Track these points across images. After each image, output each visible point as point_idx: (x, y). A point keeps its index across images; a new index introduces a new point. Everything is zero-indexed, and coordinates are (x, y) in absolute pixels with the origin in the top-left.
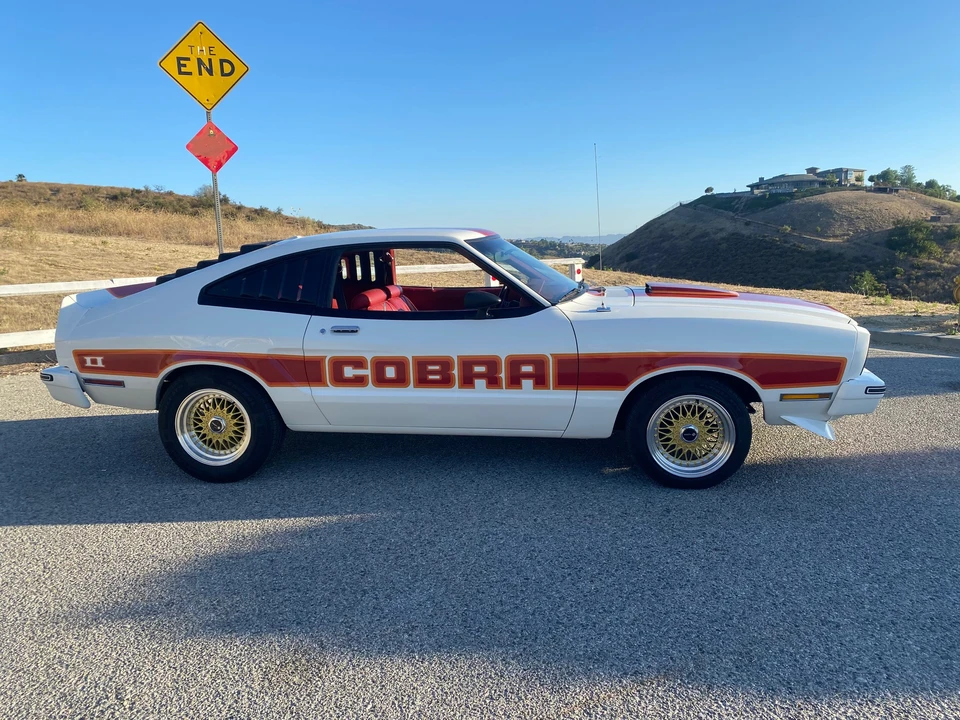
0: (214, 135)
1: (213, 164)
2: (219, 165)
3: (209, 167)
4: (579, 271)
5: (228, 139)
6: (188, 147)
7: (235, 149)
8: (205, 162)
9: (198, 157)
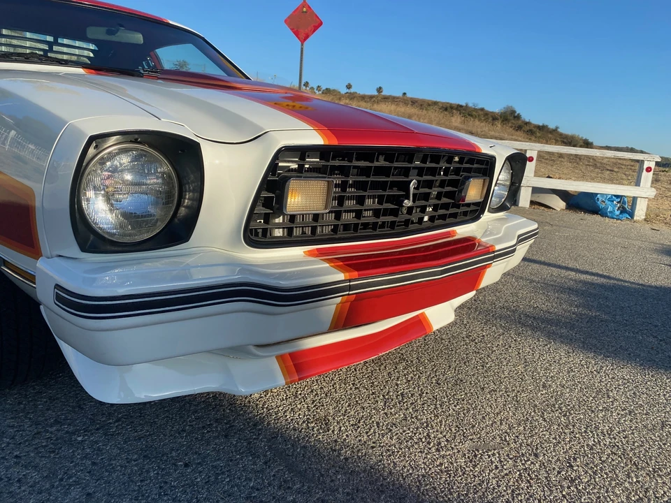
0: (306, 12)
1: (302, 36)
2: (307, 37)
3: (299, 38)
4: (649, 170)
5: (316, 16)
6: (286, 21)
7: (321, 24)
8: (297, 34)
9: (292, 29)
